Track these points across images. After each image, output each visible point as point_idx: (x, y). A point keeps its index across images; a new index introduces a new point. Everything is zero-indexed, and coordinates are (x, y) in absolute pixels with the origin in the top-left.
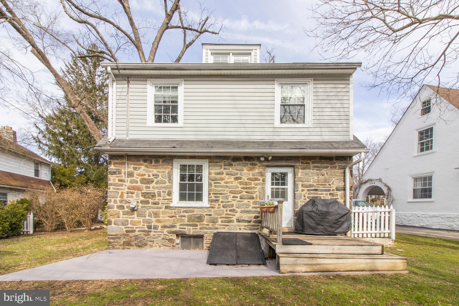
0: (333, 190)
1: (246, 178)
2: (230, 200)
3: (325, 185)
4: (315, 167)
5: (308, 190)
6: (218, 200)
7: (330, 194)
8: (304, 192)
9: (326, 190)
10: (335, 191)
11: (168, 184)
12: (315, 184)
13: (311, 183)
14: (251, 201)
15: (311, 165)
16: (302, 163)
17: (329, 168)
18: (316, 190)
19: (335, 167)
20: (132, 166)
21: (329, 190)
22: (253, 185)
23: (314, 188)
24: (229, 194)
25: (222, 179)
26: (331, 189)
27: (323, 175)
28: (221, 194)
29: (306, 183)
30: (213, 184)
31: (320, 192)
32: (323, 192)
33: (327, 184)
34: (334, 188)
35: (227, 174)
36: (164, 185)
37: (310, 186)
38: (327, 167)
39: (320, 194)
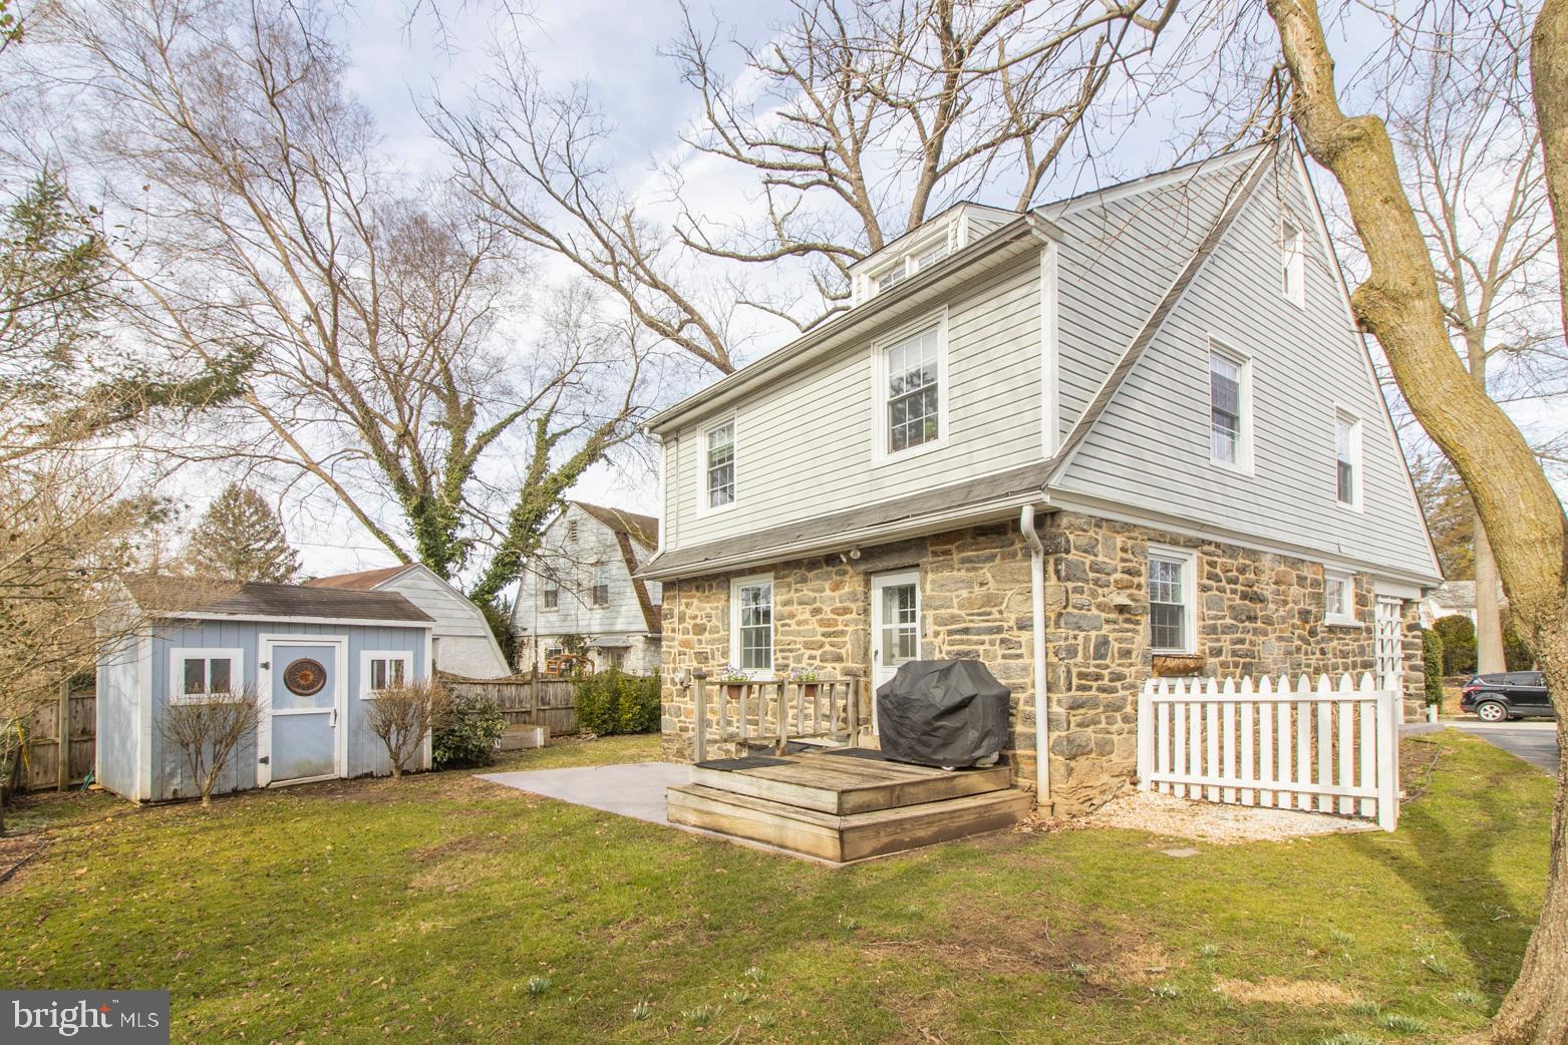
0: (1011, 628)
1: (828, 610)
2: (804, 665)
3: (989, 614)
4: (963, 561)
5: (950, 633)
6: (787, 666)
7: (1003, 641)
8: (940, 638)
9: (990, 631)
10: (1016, 632)
11: (722, 633)
12: (963, 613)
13: (955, 611)
14: (838, 666)
15: (956, 557)
16: (935, 554)
17: (998, 560)
18: (966, 631)
19: (1014, 555)
20: (684, 601)
21: (999, 630)
22: (840, 627)
23: (963, 625)
24: (803, 651)
25: (792, 616)
26: (1005, 625)
27: (982, 584)
28: (791, 651)
29: (943, 611)
30: (780, 629)
31: (976, 638)
32: (983, 637)
33: (994, 610)
34: (1012, 623)
35: (800, 604)
36: (716, 636)
37: (954, 619)
38: (992, 558)
39: (977, 643)
